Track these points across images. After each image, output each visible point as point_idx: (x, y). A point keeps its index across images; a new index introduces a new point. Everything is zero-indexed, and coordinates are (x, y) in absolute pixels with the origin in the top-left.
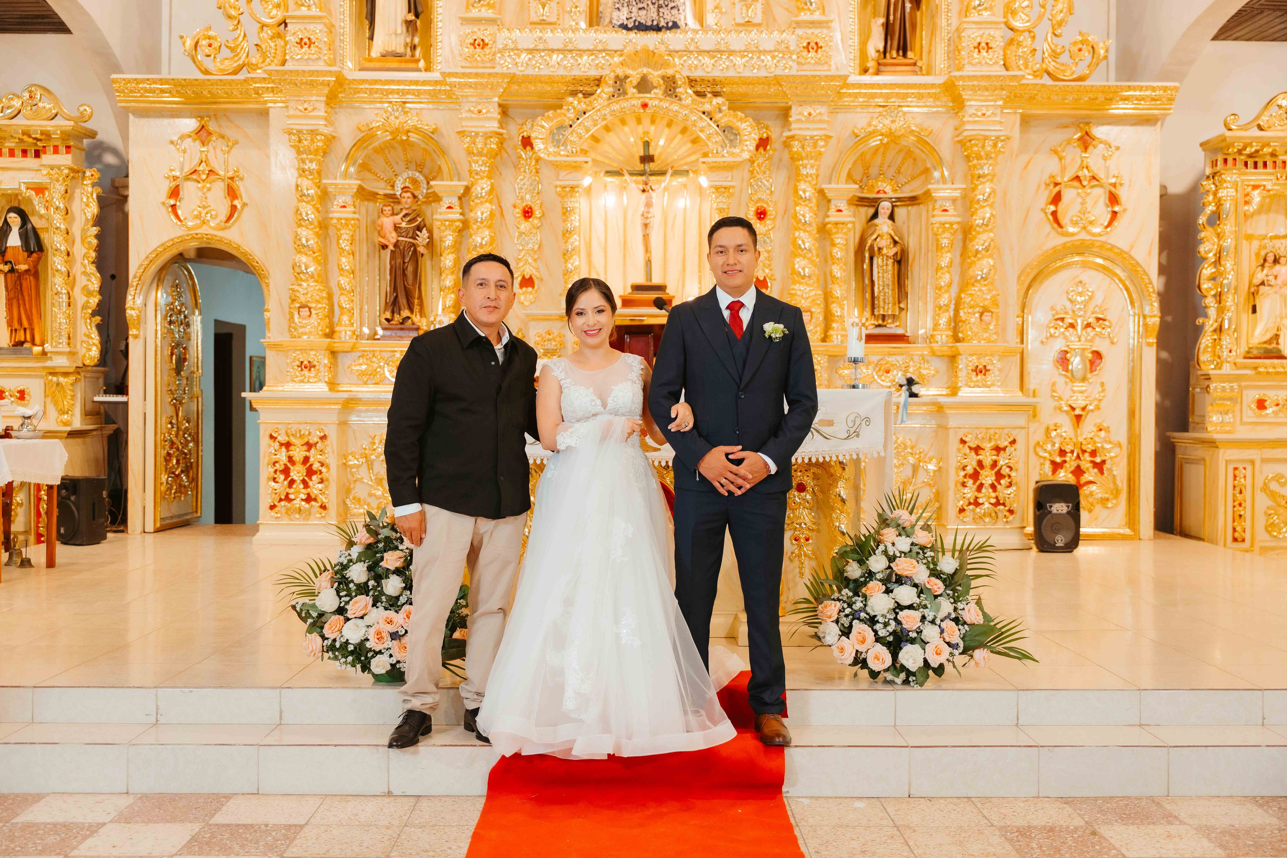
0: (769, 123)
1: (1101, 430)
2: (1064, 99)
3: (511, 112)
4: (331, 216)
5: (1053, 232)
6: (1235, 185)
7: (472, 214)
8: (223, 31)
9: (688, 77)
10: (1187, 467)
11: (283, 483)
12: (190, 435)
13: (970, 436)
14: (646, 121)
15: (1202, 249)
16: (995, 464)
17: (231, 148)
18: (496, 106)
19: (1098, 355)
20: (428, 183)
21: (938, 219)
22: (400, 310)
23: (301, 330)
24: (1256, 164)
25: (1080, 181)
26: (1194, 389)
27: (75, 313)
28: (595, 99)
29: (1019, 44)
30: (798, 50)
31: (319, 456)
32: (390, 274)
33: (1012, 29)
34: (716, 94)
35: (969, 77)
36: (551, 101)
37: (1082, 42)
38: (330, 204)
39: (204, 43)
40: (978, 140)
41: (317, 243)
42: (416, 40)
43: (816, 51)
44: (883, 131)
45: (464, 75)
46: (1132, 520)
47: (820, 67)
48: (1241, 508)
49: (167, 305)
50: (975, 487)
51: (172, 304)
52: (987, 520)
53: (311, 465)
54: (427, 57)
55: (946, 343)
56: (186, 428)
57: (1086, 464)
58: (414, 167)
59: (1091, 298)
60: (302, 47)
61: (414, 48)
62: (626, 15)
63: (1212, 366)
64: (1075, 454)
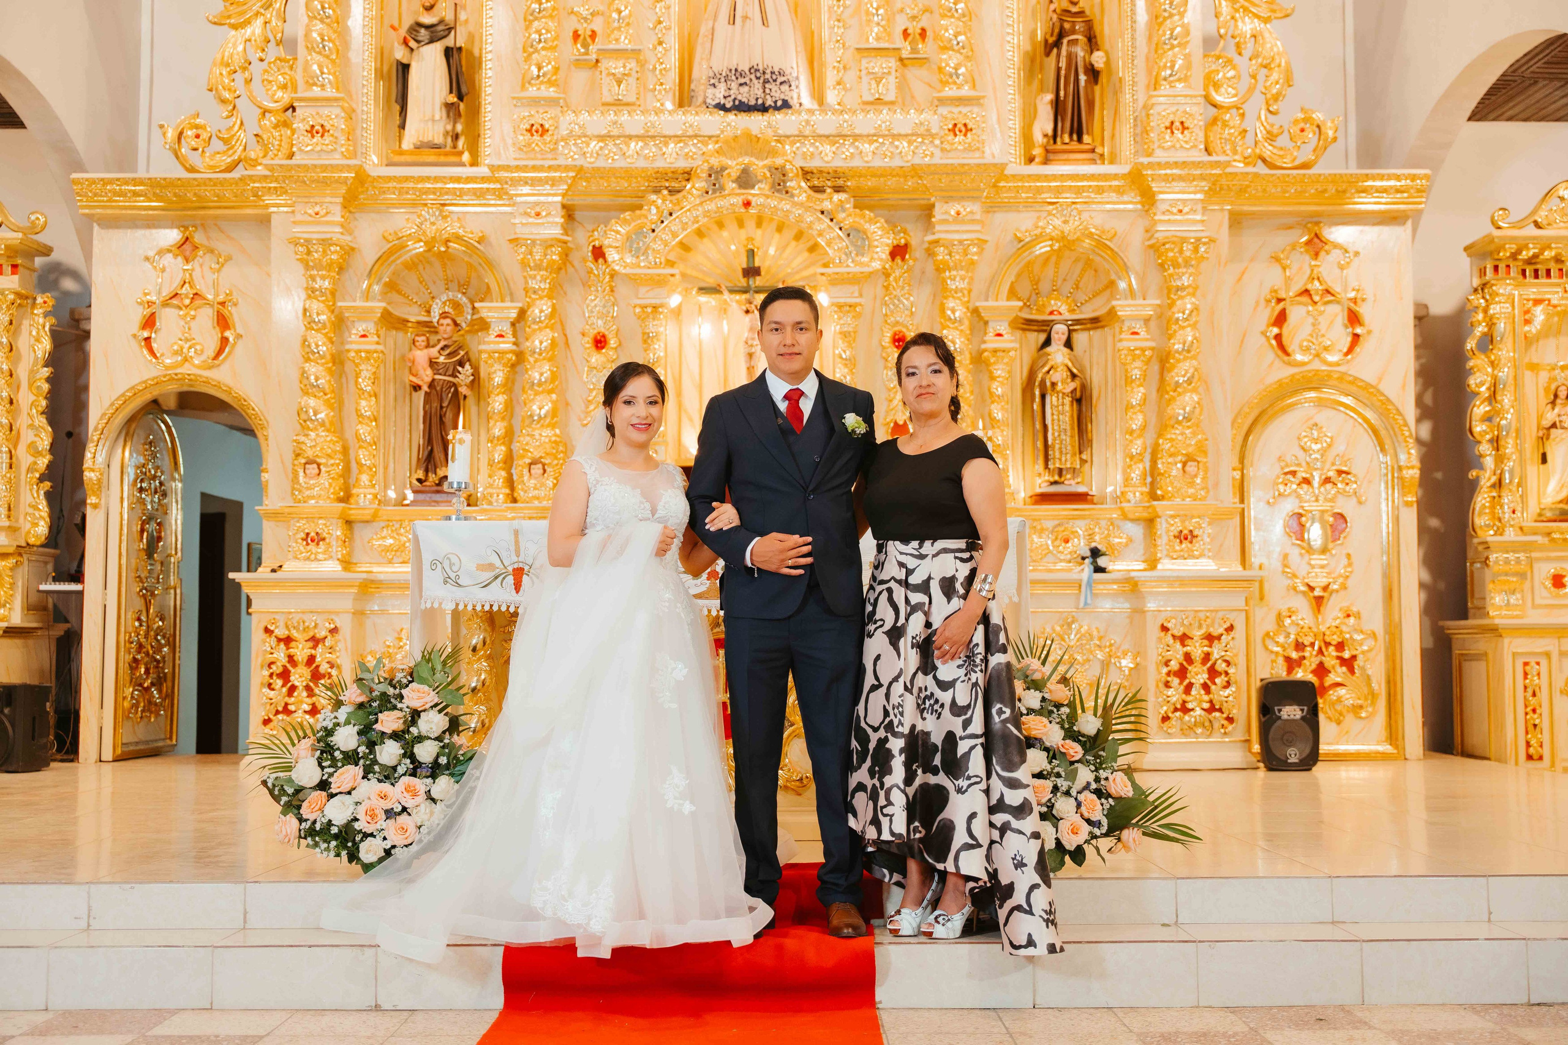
0: (909, 227)
1: (1349, 616)
2: (1284, 191)
3: (578, 215)
4: (347, 347)
5: (1277, 361)
6: (1511, 299)
7: (528, 344)
8: (214, 118)
9: (802, 168)
10: (1466, 665)
11: (280, 690)
12: (164, 637)
13: (1173, 621)
14: (751, 224)
15: (1472, 381)
16: (1207, 657)
17: (223, 265)
18: (559, 206)
19: (1341, 517)
20: (474, 308)
21: (1125, 344)
22: (436, 468)
23: (308, 493)
24: (1536, 271)
25: (1310, 295)
26: (1472, 564)
27: (17, 477)
28: (684, 197)
29: (1225, 124)
30: (942, 133)
31: (328, 655)
32: (424, 422)
33: (1215, 106)
34: (838, 189)
35: (1159, 164)
36: (629, 201)
37: (1306, 120)
38: (347, 334)
39: (190, 133)
40: (1173, 243)
41: (330, 381)
42: (459, 128)
43: (965, 135)
44: (1053, 234)
45: (518, 168)
46: (1393, 734)
47: (971, 154)
48: (1536, 716)
49: (137, 467)
50: (1182, 687)
51: (144, 466)
52: (1199, 731)
53: (318, 667)
54: (474, 147)
55: (1141, 501)
56: (159, 627)
57: (1330, 659)
58: (455, 285)
59: (1330, 446)
60: (313, 137)
61: (456, 137)
62: (723, 93)
63: (1492, 532)
64: (1316, 647)
